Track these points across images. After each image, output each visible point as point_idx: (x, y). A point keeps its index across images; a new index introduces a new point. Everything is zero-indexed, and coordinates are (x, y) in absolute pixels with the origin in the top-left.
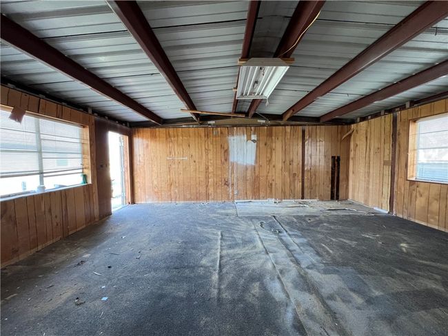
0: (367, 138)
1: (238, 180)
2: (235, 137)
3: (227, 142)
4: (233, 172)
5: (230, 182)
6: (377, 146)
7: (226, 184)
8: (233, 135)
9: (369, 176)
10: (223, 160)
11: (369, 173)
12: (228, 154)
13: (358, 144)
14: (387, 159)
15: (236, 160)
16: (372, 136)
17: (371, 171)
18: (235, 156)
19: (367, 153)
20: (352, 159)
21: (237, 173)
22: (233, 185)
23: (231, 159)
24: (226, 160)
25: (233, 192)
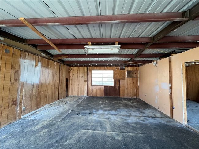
0: (78, 72)
1: (26, 97)
2: (26, 61)
3: (19, 64)
4: (21, 91)
5: (18, 101)
6: (82, 76)
7: (14, 103)
8: (25, 58)
9: (79, 86)
10: (13, 80)
11: (79, 85)
12: (19, 75)
13: (74, 74)
14: (85, 80)
15: (25, 80)
16: (80, 72)
17: (80, 84)
18: (25, 76)
19: (78, 78)
20: (71, 79)
21: (26, 91)
22: (21, 103)
23: (22, 79)
24: (16, 80)
25: (20, 109)
